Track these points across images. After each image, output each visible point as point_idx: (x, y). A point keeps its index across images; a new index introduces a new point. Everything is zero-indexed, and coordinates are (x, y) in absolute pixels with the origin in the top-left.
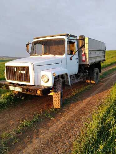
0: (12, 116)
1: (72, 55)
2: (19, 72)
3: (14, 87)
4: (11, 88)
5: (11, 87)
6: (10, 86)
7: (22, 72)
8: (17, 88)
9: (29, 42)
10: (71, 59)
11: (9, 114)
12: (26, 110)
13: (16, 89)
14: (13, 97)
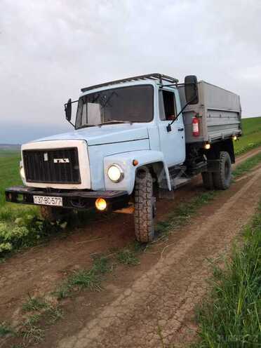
0: (42, 264)
1: (170, 122)
2: (55, 161)
3: (44, 197)
4: (37, 199)
5: (37, 197)
6: (34, 197)
7: (62, 161)
8: (51, 198)
9: (70, 100)
10: (169, 129)
11: (34, 260)
12: (74, 251)
13: (49, 201)
14: (41, 223)
